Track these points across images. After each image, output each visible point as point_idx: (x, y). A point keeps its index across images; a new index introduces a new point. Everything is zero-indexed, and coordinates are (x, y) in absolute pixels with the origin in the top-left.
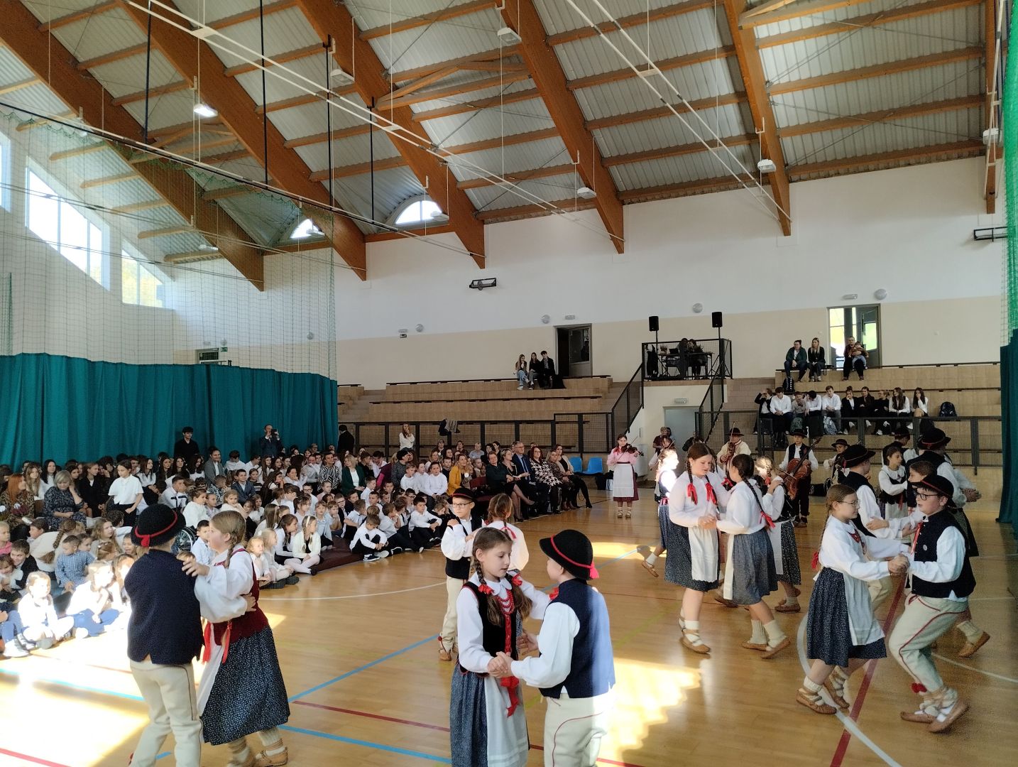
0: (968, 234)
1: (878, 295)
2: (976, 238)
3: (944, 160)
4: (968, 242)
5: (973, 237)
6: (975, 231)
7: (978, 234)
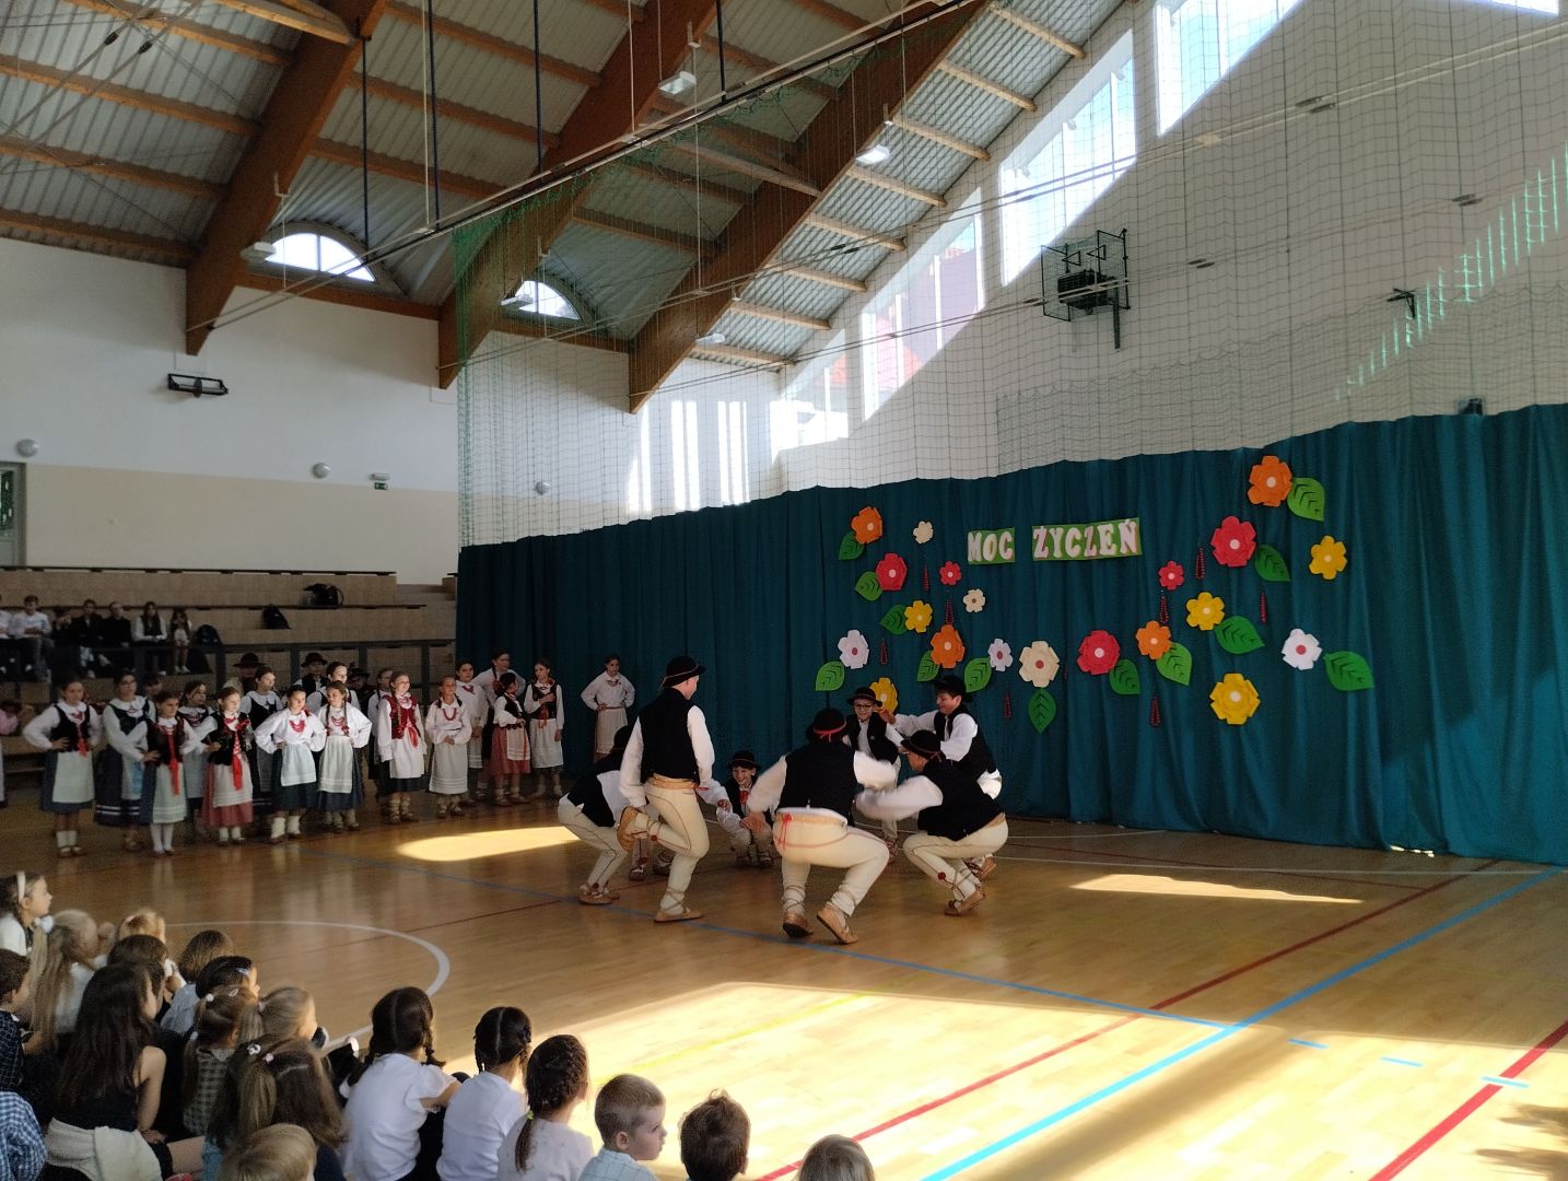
0: (162, 380)
1: (23, 448)
2: (173, 386)
3: (127, 258)
4: (160, 390)
5: (166, 383)
6: (170, 376)
7: (176, 380)
